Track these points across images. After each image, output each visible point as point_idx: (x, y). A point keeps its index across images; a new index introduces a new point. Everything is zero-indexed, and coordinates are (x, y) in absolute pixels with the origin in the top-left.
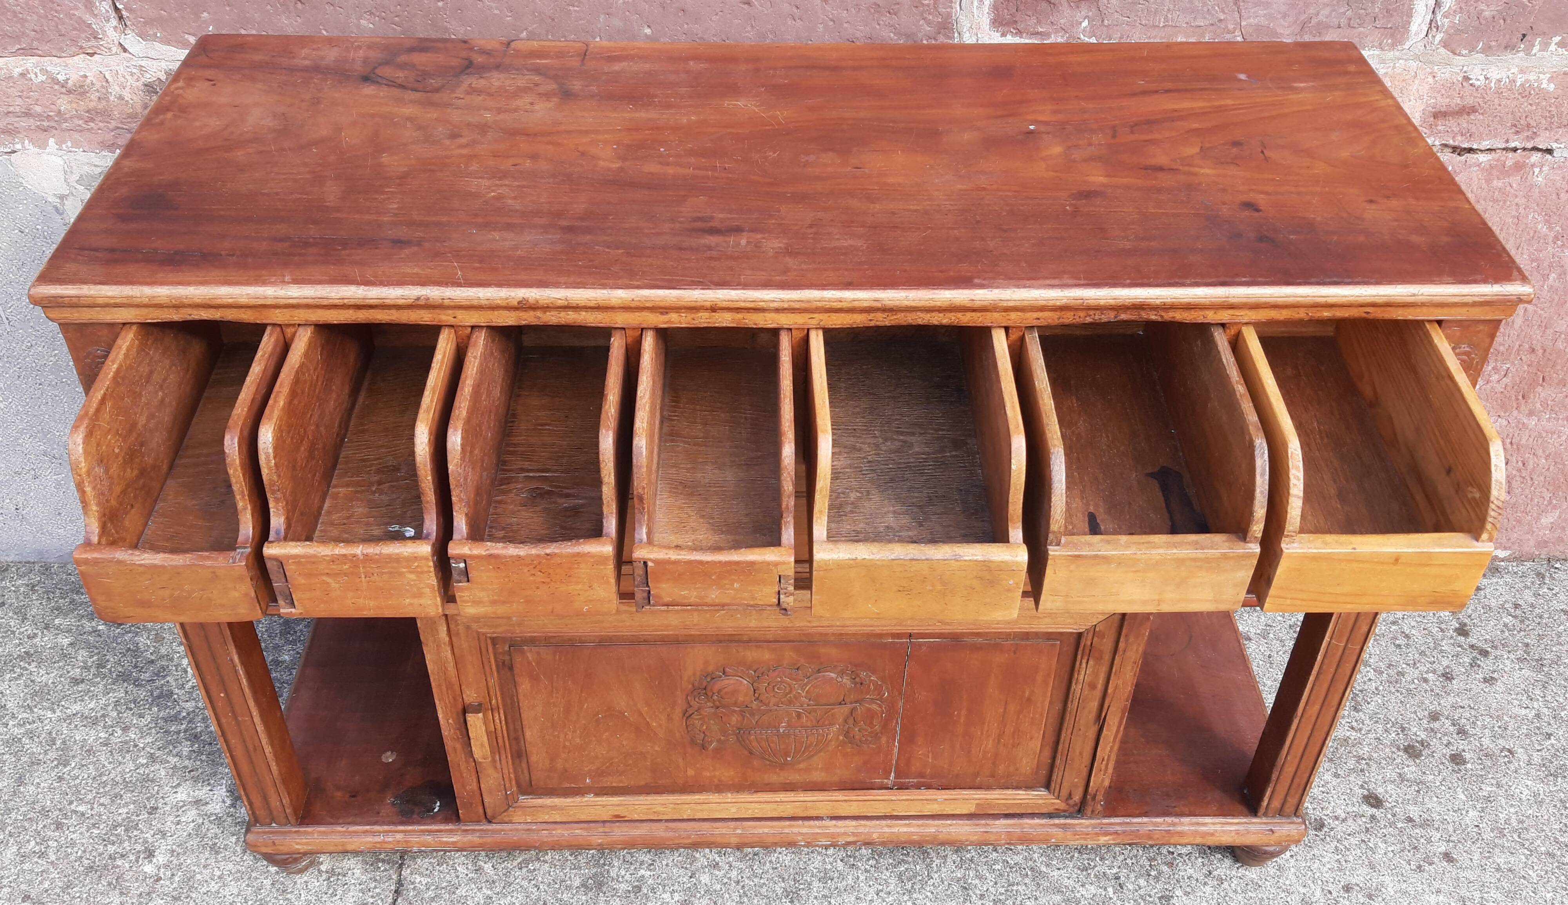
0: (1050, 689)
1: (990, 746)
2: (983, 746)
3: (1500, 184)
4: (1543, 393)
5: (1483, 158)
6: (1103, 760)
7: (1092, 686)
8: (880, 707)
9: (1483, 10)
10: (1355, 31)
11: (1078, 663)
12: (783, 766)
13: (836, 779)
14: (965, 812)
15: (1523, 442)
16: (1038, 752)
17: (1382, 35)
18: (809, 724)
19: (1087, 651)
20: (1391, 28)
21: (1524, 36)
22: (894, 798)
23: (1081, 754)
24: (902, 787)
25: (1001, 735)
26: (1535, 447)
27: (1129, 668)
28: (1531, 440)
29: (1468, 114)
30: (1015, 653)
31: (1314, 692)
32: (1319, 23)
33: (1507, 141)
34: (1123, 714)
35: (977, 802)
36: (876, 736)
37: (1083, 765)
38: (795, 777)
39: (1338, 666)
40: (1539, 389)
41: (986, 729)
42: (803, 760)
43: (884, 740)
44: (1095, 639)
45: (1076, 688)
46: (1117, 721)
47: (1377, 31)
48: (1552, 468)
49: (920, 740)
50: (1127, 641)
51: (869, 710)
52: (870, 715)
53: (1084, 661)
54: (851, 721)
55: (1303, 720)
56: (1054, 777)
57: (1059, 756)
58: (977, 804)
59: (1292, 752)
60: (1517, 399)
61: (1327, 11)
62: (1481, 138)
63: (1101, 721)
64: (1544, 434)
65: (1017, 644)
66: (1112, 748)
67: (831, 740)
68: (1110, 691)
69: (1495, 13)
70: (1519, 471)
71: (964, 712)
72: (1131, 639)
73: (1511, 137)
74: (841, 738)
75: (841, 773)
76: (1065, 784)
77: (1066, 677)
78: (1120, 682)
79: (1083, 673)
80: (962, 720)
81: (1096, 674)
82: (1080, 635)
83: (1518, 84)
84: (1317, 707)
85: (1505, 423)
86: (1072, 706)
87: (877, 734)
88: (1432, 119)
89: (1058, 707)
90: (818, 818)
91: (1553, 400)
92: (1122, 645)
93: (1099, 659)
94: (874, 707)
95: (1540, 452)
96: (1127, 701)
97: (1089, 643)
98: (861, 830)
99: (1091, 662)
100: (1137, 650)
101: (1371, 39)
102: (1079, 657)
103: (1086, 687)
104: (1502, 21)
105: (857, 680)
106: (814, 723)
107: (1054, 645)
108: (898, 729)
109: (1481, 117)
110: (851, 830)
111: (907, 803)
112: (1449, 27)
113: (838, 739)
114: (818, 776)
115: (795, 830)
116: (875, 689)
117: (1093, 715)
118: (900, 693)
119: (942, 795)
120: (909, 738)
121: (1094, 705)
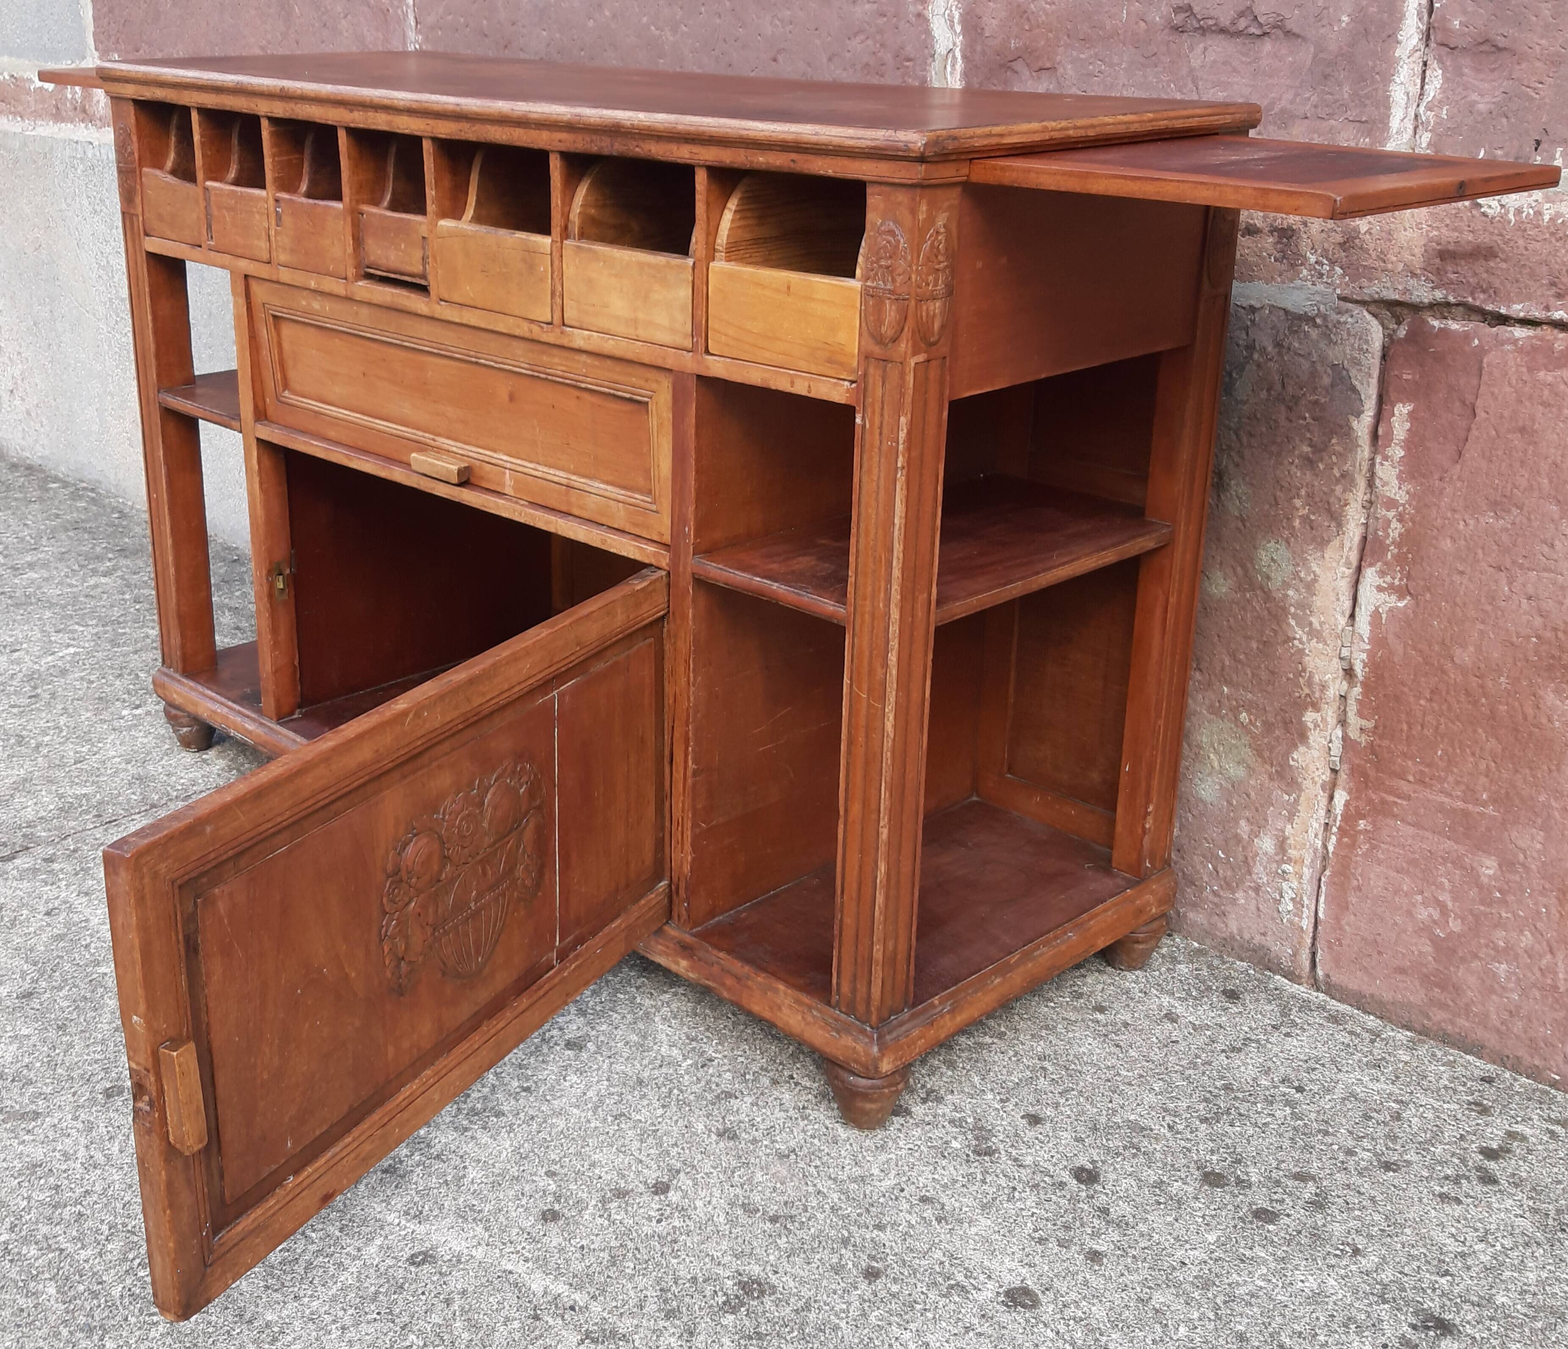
3: (1550, 379)
5: (1520, 332)
9: (1476, 102)
10: (1325, 124)
17: (1358, 132)
20: (1366, 122)
21: (1538, 143)
29: (1486, 258)
32: (1283, 111)
33: (1547, 308)
47: (1352, 125)
61: (1289, 96)
62: (1509, 302)
69: (1493, 106)
73: (1552, 301)
83: (1547, 218)
88: (1438, 261)
101: (1346, 136)
104: (1504, 120)
109: (1504, 265)
112: (1436, 123)
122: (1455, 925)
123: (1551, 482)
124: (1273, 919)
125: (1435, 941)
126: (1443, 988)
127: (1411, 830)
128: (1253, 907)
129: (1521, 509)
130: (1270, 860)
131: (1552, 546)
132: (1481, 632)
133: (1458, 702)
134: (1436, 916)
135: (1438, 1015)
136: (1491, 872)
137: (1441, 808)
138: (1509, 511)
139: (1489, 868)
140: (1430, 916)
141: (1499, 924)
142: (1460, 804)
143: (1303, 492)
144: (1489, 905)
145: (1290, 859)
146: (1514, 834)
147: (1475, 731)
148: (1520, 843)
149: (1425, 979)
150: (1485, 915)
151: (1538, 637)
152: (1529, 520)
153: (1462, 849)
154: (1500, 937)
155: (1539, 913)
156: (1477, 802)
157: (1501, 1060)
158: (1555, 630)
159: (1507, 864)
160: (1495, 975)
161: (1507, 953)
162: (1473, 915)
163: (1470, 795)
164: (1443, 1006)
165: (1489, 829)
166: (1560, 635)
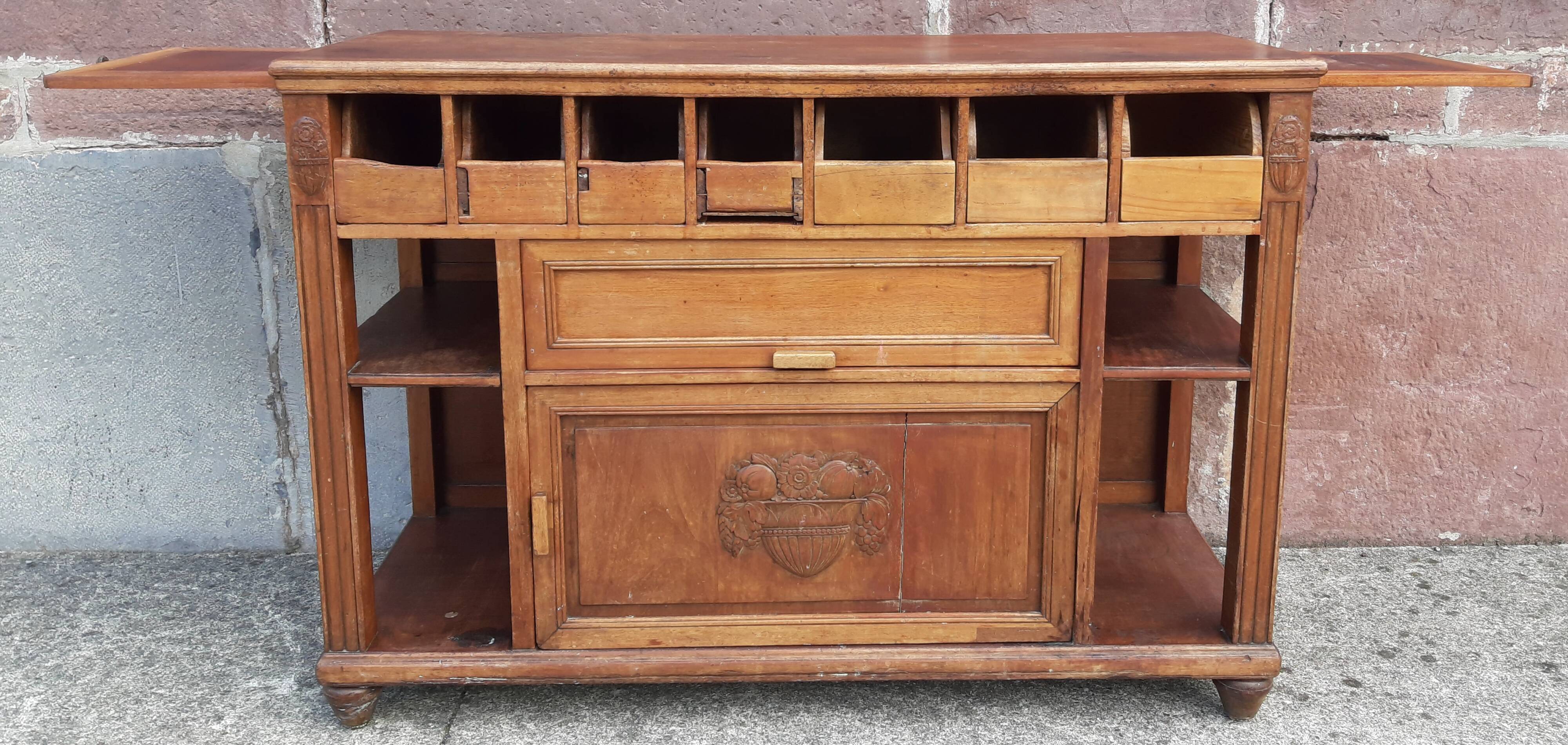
0: (1028, 481)
1: (984, 554)
2: (978, 554)
3: (1355, 165)
4: (1441, 360)
5: (1336, 143)
6: (1084, 567)
7: (1064, 476)
8: (885, 503)
11: (1048, 448)
12: (804, 576)
13: (850, 596)
14: (968, 639)
15: (1438, 411)
16: (1026, 561)
18: (824, 522)
19: (1054, 433)
21: (1341, 43)
22: (902, 620)
23: (1064, 560)
24: (910, 609)
25: (991, 542)
26: (1450, 416)
27: (1091, 450)
28: (1445, 409)
29: (1315, 106)
30: (995, 437)
31: (1253, 479)
33: (1350, 128)
34: (1093, 507)
35: (978, 625)
36: (882, 541)
37: (1068, 577)
38: (814, 594)
39: (1267, 449)
40: (1437, 357)
41: (978, 532)
42: (820, 571)
43: (890, 546)
44: (1059, 419)
45: (1050, 477)
46: (1089, 514)
48: (1471, 439)
49: (922, 546)
50: (1085, 419)
51: (875, 505)
52: (877, 513)
53: (1053, 445)
54: (861, 521)
55: (1250, 515)
56: (1044, 593)
57: (1045, 566)
58: (978, 629)
59: (1248, 555)
60: (1421, 367)
62: (1330, 127)
63: (1076, 518)
64: (1454, 404)
65: (995, 427)
66: (1089, 552)
67: (843, 546)
68: (1078, 478)
69: (1315, 24)
70: (1443, 442)
71: (958, 511)
72: (1089, 416)
73: (1353, 124)
74: (853, 543)
75: (855, 590)
76: (1054, 602)
77: (1041, 468)
78: (1086, 468)
79: (1053, 458)
80: (957, 520)
81: (1064, 460)
82: (1047, 412)
84: (1259, 498)
85: (1417, 392)
86: (1049, 501)
87: (884, 538)
89: (1038, 505)
90: (835, 646)
91: (1452, 368)
92: (1081, 422)
93: (1065, 442)
94: (879, 502)
95: (1455, 422)
96: (1095, 491)
97: (1054, 424)
98: (875, 657)
99: (1059, 447)
100: (1095, 429)
102: (1048, 441)
103: (1058, 475)
104: (1321, 32)
105: (865, 470)
106: (830, 521)
107: (1026, 428)
108: (902, 531)
109: (1325, 109)
110: (866, 657)
111: (915, 626)
112: (1284, 36)
113: (850, 543)
114: (833, 593)
115: (815, 657)
116: (880, 480)
117: (1068, 512)
118: (902, 487)
119: (945, 617)
120: (912, 547)
121: (1067, 498)
122: (1328, 477)
123: (1360, 220)
124: (1214, 514)
125: (1317, 490)
126: (1323, 515)
127: (1298, 431)
128: (1200, 512)
129: (1346, 237)
130: (1210, 478)
131: (1364, 254)
132: (1329, 309)
133: (1320, 350)
134: (1316, 475)
135: (1322, 532)
136: (1345, 440)
137: (1315, 414)
138: (1339, 240)
139: (1344, 437)
140: (1313, 477)
141: (1354, 466)
142: (1325, 408)
143: (1216, 253)
144: (1347, 458)
145: (1223, 474)
146: (1356, 414)
147: (1330, 365)
148: (1361, 418)
149: (1313, 514)
150: (1344, 465)
151: (1360, 304)
152: (1351, 242)
153: (1328, 433)
154: (1353, 475)
155: (1373, 453)
156: (1335, 403)
157: (1359, 543)
158: (1368, 298)
159: (1354, 432)
160: (1352, 496)
161: (1358, 482)
162: (1337, 467)
163: (1331, 400)
164: (1323, 525)
165: (1342, 416)
166: (1372, 300)
